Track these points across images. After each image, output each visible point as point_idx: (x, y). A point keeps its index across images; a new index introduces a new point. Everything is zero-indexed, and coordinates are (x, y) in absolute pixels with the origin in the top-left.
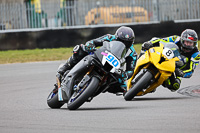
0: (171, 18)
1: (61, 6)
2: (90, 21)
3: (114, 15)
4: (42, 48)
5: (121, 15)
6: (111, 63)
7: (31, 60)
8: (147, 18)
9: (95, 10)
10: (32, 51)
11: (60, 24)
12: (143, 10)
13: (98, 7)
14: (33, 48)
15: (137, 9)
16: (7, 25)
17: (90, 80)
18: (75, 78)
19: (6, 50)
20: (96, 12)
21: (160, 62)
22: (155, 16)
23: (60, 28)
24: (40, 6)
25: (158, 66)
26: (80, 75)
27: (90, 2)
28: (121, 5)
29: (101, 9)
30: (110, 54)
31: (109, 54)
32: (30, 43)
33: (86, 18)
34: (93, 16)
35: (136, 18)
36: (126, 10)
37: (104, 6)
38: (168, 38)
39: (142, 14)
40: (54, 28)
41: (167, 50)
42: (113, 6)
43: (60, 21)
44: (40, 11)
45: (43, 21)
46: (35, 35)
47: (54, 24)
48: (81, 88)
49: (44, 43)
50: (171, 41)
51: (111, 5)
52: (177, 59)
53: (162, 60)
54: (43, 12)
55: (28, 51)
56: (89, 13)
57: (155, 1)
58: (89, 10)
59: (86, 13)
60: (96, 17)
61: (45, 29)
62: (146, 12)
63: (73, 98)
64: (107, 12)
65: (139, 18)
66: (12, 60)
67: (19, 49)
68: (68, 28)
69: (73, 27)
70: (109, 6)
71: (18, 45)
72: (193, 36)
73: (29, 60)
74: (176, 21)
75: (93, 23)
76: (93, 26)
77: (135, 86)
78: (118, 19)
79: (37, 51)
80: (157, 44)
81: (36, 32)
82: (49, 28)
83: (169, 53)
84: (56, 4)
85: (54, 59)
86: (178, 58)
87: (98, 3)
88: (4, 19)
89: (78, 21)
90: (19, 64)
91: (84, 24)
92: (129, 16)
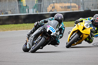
0: (90, 9)
1: (36, 2)
3: (62, 7)
5: (65, 7)
6: (51, 31)
7: (21, 29)
8: (77, 8)
9: (52, 5)
10: (22, 25)
11: (35, 11)
12: (76, 5)
13: (54, 3)
15: (73, 4)
16: (9, 12)
18: (34, 38)
19: (8, 24)
20: (53, 6)
21: (83, 30)
22: (81, 8)
23: (35, 13)
24: (25, 3)
25: (82, 32)
26: (37, 36)
27: (50, 1)
28: (65, 2)
29: (55, 4)
30: (51, 26)
32: (20, 21)
33: (48, 8)
34: (51, 8)
35: (72, 9)
36: (68, 5)
37: (57, 3)
38: (87, 18)
39: (75, 7)
40: (32, 13)
41: (86, 24)
42: (61, 3)
43: (35, 10)
44: (25, 5)
45: (27, 10)
46: (23, 17)
48: (37, 42)
49: (27, 21)
51: (60, 2)
52: (91, 28)
53: (84, 28)
54: (27, 6)
55: (19, 25)
57: (81, 0)
58: (49, 4)
59: (48, 6)
60: (52, 8)
61: (28, 14)
62: (77, 6)
63: (33, 47)
64: (58, 6)
65: (74, 9)
66: (11, 29)
67: (15, 24)
68: (39, 13)
69: (41, 13)
70: (59, 3)
71: (14, 21)
74: (92, 10)
75: (51, 11)
76: (51, 13)
77: (71, 41)
78: (64, 9)
79: (24, 25)
80: (82, 21)
81: (23, 15)
82: (30, 13)
83: (87, 25)
84: (33, 2)
87: (54, 1)
88: (8, 9)
89: (44, 10)
90: (15, 31)
91: (47, 11)
92: (69, 7)
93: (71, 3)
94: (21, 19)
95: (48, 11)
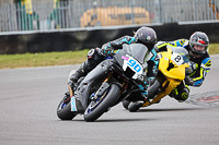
0: (175, 20)
1: (55, 6)
2: (86, 23)
3: (113, 17)
4: (34, 52)
5: (120, 16)
8: (148, 19)
9: (91, 11)
10: (23, 56)
11: (53, 26)
12: (143, 10)
13: (95, 7)
14: (23, 52)
15: (138, 10)
17: (110, 88)
20: (92, 14)
21: (168, 69)
22: (157, 18)
23: (53, 30)
24: (31, 7)
25: (166, 73)
27: (86, 2)
28: (119, 6)
29: (98, 10)
31: (131, 58)
32: (20, 47)
33: (82, 20)
34: (89, 17)
35: (137, 20)
36: (126, 11)
37: (101, 6)
38: (175, 42)
39: (143, 16)
40: (46, 31)
42: (112, 6)
43: (53, 23)
44: (31, 12)
45: (35, 23)
46: (26, 39)
47: (46, 27)
49: (36, 47)
50: (178, 45)
51: (109, 5)
52: (186, 65)
53: (171, 66)
54: (34, 14)
55: (17, 56)
56: (85, 14)
57: (157, 1)
58: (85, 10)
59: (82, 15)
60: (92, 18)
61: (36, 31)
62: (147, 14)
63: (90, 107)
64: (104, 13)
65: (140, 20)
67: (8, 53)
68: (61, 30)
69: (68, 30)
70: (107, 7)
71: (7, 49)
72: (204, 39)
73: (19, 66)
74: (180, 23)
75: (89, 25)
76: (89, 29)
78: (117, 21)
79: (28, 55)
80: (165, 49)
82: (41, 31)
83: (178, 59)
84: (49, 4)
85: (46, 65)
86: (188, 65)
87: (95, 3)
89: (73, 23)
90: (9, 69)
91: (79, 26)
92: (128, 17)
93: (132, 6)
94: (22, 43)
95: (82, 24)
